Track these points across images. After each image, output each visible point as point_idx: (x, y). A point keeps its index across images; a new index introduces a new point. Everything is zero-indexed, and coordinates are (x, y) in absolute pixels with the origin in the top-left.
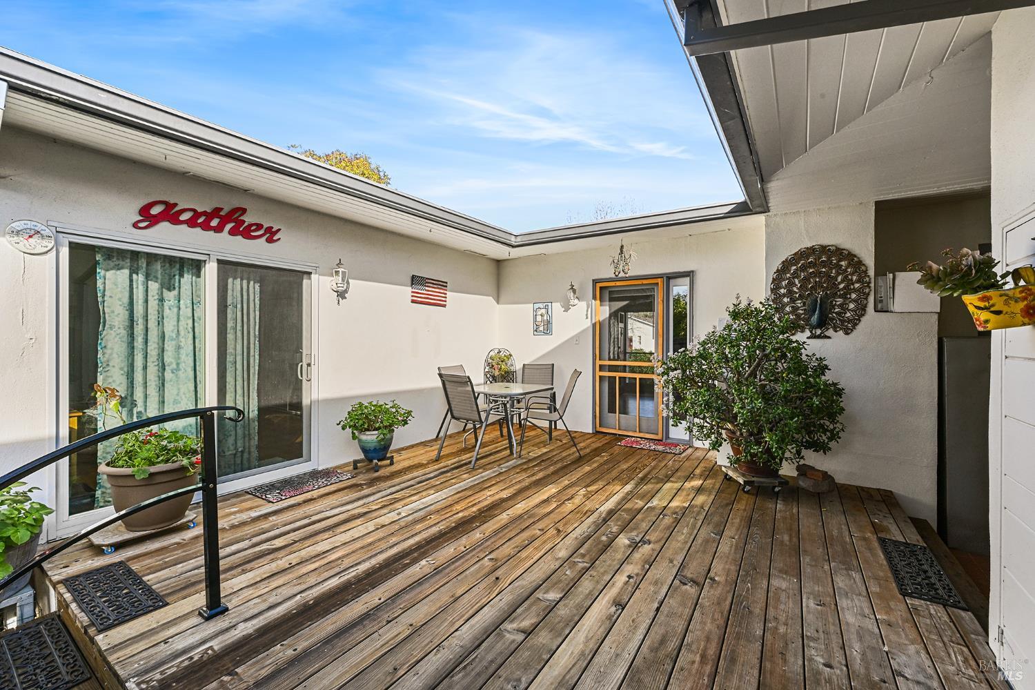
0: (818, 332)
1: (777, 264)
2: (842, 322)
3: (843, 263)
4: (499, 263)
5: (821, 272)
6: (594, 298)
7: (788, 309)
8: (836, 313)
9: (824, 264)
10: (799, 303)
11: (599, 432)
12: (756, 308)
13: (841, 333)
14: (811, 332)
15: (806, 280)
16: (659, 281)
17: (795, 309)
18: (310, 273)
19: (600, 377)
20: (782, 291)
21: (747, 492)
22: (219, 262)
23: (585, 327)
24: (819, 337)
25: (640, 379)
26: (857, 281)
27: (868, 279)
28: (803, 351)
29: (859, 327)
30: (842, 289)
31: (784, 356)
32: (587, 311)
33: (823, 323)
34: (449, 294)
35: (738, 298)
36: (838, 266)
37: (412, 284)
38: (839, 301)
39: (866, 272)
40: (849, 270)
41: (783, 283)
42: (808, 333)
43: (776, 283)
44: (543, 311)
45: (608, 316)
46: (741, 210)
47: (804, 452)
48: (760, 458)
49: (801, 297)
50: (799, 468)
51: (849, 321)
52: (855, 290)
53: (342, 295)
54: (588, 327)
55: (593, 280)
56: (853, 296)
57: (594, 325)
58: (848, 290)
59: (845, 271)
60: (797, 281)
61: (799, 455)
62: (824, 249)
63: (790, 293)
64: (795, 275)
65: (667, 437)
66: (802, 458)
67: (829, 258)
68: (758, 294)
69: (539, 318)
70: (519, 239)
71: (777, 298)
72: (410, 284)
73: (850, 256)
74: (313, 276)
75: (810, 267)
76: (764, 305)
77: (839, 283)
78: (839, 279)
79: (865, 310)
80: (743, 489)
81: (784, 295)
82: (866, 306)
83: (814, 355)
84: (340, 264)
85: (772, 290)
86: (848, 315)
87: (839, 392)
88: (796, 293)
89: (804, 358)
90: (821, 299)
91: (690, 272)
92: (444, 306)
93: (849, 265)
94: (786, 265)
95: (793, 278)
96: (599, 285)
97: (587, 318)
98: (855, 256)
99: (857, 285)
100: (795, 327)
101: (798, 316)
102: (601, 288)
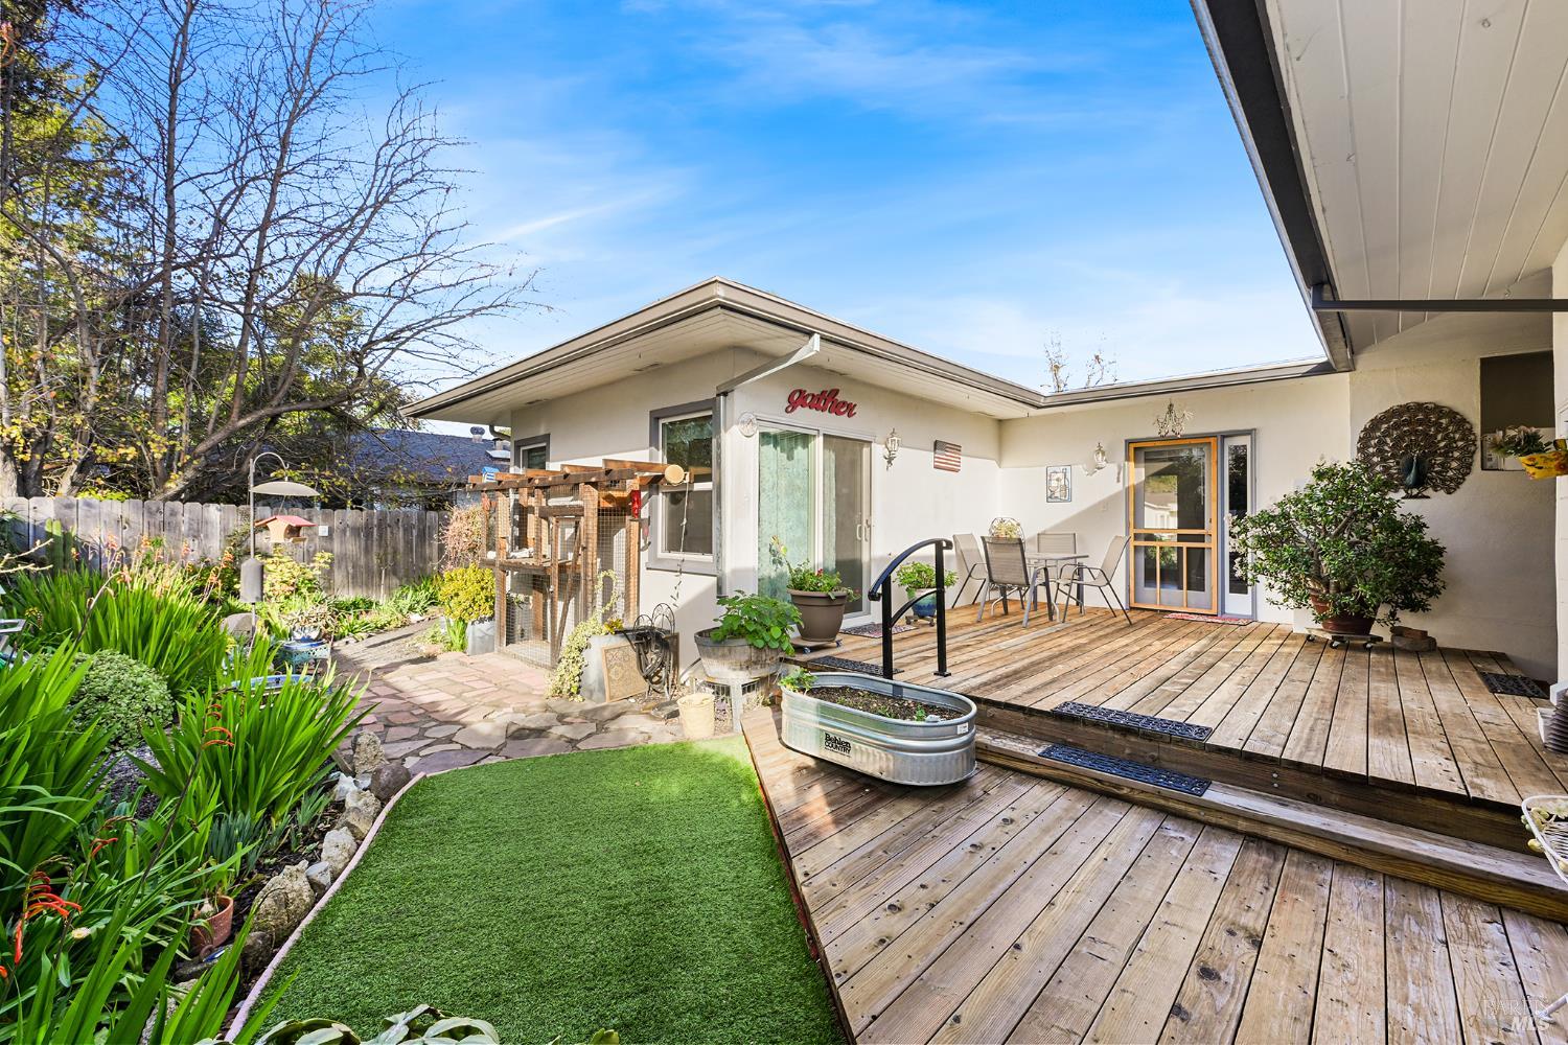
0: (1415, 492)
1: (1365, 422)
2: (1443, 481)
3: (1443, 421)
4: (1001, 422)
5: (1417, 430)
6: (1127, 459)
7: (1378, 468)
8: (1436, 472)
9: (1420, 422)
10: (1391, 463)
11: (1134, 608)
12: (1342, 469)
13: (1442, 493)
14: (1406, 492)
15: (1401, 438)
16: (1212, 440)
17: (1386, 469)
18: (871, 442)
19: (1135, 547)
20: (1371, 450)
21: (1335, 648)
22: (824, 435)
23: (1116, 491)
24: (1416, 497)
25: (1188, 548)
26: (1462, 439)
27: (1473, 437)
28: (1397, 509)
29: (1462, 486)
30: (1443, 448)
31: (1375, 515)
32: (1119, 474)
33: (1420, 482)
34: (963, 459)
35: (1322, 458)
36: (1438, 424)
37: (935, 449)
38: (1439, 460)
39: (1470, 430)
40: (1451, 428)
41: (1373, 442)
42: (1402, 493)
43: (1364, 443)
44: (1061, 476)
45: (1144, 478)
46: (1324, 369)
47: (1400, 614)
48: (1351, 608)
49: (1393, 456)
50: (1393, 630)
51: (1451, 480)
52: (1457, 448)
53: (890, 460)
54: (1120, 492)
55: (1126, 441)
56: (1456, 454)
57: (1127, 489)
58: (1449, 449)
59: (1446, 428)
60: (1388, 440)
61: (1393, 617)
62: (1420, 407)
63: (1380, 452)
64: (1387, 434)
65: (1223, 613)
66: (1398, 619)
67: (1427, 416)
68: (1343, 454)
69: (1054, 483)
70: (1048, 400)
71: (1367, 458)
72: (933, 449)
73: (1452, 414)
74: (873, 445)
75: (1404, 425)
76: (1352, 465)
77: (1439, 442)
78: (1439, 437)
79: (1470, 469)
80: (1331, 645)
81: (1373, 455)
82: (1471, 464)
83: (1410, 514)
84: (893, 434)
85: (1359, 450)
86: (1450, 473)
87: (1440, 551)
88: (1388, 452)
89: (1399, 518)
90: (1417, 457)
91: (1252, 430)
92: (957, 471)
93: (1451, 422)
94: (1375, 423)
95: (1385, 437)
96: (1132, 446)
97: (1118, 481)
98: (1458, 414)
99: (1460, 444)
100: (1389, 485)
101: (1391, 476)
102: (1135, 449)
